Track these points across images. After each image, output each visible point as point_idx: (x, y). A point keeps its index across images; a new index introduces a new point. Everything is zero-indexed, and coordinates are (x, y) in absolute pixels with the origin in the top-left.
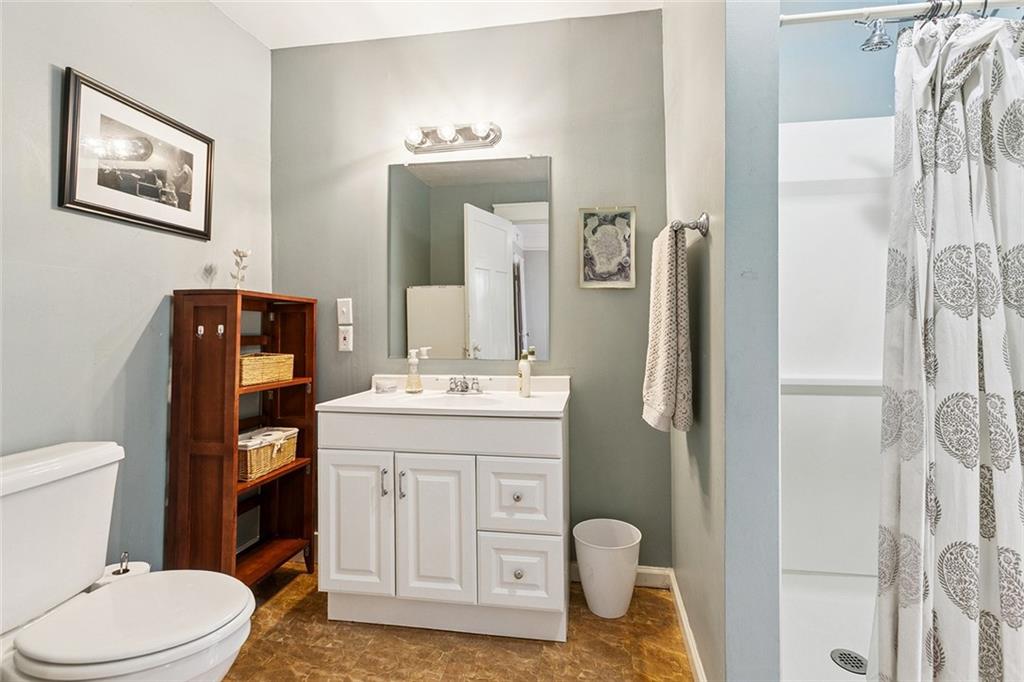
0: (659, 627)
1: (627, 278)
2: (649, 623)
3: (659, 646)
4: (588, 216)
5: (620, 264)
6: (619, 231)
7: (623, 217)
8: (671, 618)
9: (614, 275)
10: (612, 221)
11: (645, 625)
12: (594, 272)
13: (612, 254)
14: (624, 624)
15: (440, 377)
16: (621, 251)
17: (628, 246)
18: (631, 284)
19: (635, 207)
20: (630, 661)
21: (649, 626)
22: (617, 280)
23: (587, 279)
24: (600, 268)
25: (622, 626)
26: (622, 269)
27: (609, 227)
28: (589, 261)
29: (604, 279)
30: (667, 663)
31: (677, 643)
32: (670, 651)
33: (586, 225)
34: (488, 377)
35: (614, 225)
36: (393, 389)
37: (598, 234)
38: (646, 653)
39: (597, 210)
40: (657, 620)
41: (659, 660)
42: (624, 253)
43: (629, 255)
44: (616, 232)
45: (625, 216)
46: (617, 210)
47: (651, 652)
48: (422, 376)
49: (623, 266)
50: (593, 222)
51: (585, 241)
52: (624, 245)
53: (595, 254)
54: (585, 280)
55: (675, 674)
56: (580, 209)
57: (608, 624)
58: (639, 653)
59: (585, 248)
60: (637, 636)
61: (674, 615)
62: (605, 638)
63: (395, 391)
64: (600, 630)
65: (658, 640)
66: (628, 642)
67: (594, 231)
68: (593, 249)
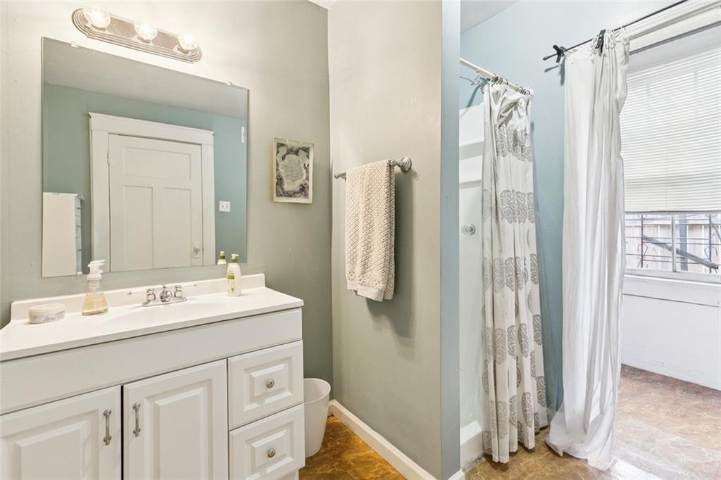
0: (346, 442)
1: (306, 196)
2: (338, 443)
3: (356, 454)
4: (280, 145)
5: (301, 185)
6: (301, 160)
7: (305, 151)
8: (347, 432)
9: (297, 193)
10: (296, 153)
11: (337, 446)
12: (282, 189)
13: (296, 177)
14: (324, 453)
15: (133, 290)
16: (302, 175)
17: (307, 172)
18: (309, 200)
19: (313, 144)
20: (348, 475)
21: (340, 445)
22: (299, 197)
23: (278, 195)
24: (288, 186)
25: (325, 456)
26: (303, 189)
27: (294, 156)
28: (280, 181)
29: (290, 196)
30: (369, 461)
31: (363, 446)
32: (364, 453)
33: (278, 152)
34: (192, 283)
35: (298, 155)
36: (61, 314)
37: (286, 161)
38: (353, 464)
39: (287, 142)
40: (341, 438)
41: (362, 463)
42: (304, 177)
43: (307, 179)
44: (299, 161)
45: (306, 150)
46: (301, 145)
47: (354, 461)
48: (105, 292)
49: (303, 187)
50: (283, 151)
51: (277, 165)
52: (304, 171)
53: (284, 176)
54: (277, 195)
55: (376, 466)
56: (275, 138)
57: (316, 459)
58: (349, 467)
59: (277, 170)
60: (339, 456)
61: (348, 430)
62: (322, 471)
63: (62, 317)
64: (314, 467)
65: (353, 451)
66: (337, 463)
67: (283, 158)
68: (282, 171)
